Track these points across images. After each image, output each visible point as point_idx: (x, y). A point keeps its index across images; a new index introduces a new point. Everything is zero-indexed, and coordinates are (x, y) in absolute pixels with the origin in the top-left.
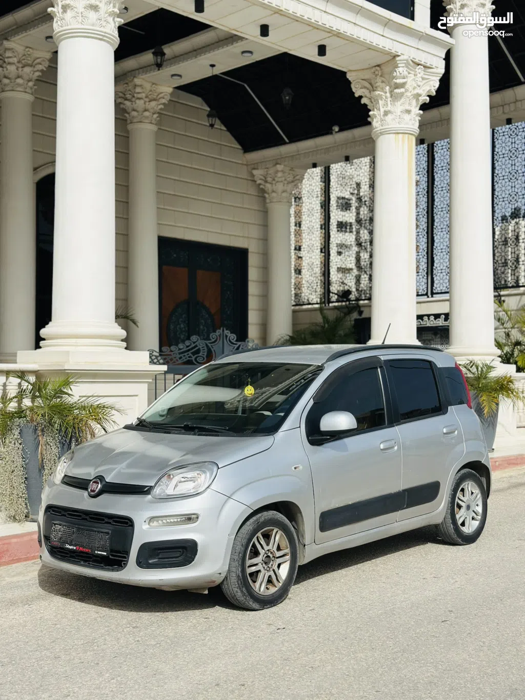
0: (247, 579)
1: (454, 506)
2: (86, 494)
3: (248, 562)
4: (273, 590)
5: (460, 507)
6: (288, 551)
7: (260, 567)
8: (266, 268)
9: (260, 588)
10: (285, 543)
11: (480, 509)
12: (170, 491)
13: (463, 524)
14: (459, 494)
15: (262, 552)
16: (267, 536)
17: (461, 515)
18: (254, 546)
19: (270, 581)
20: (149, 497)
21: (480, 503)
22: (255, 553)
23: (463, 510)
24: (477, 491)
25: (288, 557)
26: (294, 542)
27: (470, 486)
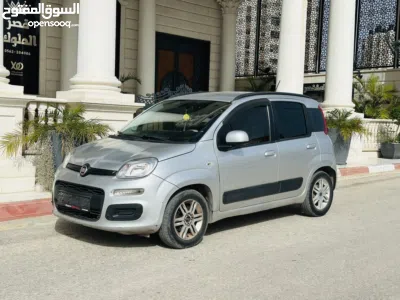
0: (174, 230)
1: (311, 193)
2: (78, 174)
3: (175, 220)
4: (191, 237)
5: (315, 194)
6: (202, 214)
7: (183, 223)
8: (220, 53)
9: (183, 235)
10: (200, 209)
11: (328, 196)
12: (128, 174)
13: (317, 204)
14: (315, 186)
15: (184, 214)
16: (188, 205)
17: (315, 199)
18: (179, 210)
19: (189, 232)
20: (115, 177)
21: (329, 192)
22: (181, 215)
23: (317, 196)
24: (327, 185)
25: (201, 218)
26: (206, 209)
27: (323, 182)
